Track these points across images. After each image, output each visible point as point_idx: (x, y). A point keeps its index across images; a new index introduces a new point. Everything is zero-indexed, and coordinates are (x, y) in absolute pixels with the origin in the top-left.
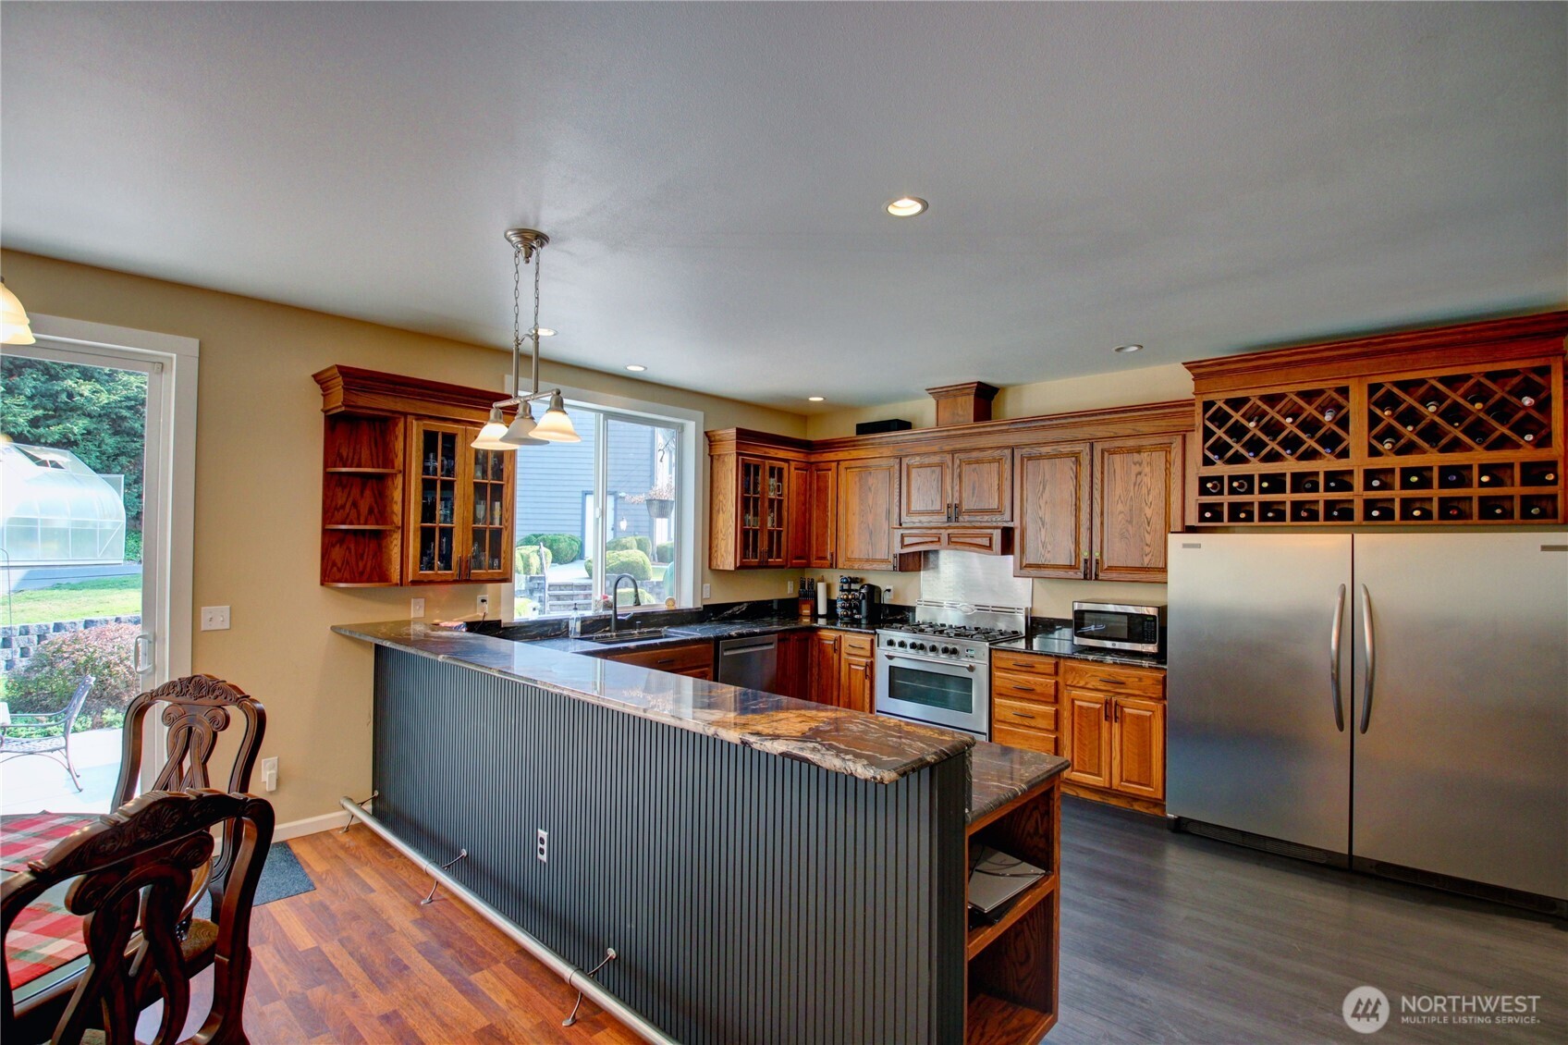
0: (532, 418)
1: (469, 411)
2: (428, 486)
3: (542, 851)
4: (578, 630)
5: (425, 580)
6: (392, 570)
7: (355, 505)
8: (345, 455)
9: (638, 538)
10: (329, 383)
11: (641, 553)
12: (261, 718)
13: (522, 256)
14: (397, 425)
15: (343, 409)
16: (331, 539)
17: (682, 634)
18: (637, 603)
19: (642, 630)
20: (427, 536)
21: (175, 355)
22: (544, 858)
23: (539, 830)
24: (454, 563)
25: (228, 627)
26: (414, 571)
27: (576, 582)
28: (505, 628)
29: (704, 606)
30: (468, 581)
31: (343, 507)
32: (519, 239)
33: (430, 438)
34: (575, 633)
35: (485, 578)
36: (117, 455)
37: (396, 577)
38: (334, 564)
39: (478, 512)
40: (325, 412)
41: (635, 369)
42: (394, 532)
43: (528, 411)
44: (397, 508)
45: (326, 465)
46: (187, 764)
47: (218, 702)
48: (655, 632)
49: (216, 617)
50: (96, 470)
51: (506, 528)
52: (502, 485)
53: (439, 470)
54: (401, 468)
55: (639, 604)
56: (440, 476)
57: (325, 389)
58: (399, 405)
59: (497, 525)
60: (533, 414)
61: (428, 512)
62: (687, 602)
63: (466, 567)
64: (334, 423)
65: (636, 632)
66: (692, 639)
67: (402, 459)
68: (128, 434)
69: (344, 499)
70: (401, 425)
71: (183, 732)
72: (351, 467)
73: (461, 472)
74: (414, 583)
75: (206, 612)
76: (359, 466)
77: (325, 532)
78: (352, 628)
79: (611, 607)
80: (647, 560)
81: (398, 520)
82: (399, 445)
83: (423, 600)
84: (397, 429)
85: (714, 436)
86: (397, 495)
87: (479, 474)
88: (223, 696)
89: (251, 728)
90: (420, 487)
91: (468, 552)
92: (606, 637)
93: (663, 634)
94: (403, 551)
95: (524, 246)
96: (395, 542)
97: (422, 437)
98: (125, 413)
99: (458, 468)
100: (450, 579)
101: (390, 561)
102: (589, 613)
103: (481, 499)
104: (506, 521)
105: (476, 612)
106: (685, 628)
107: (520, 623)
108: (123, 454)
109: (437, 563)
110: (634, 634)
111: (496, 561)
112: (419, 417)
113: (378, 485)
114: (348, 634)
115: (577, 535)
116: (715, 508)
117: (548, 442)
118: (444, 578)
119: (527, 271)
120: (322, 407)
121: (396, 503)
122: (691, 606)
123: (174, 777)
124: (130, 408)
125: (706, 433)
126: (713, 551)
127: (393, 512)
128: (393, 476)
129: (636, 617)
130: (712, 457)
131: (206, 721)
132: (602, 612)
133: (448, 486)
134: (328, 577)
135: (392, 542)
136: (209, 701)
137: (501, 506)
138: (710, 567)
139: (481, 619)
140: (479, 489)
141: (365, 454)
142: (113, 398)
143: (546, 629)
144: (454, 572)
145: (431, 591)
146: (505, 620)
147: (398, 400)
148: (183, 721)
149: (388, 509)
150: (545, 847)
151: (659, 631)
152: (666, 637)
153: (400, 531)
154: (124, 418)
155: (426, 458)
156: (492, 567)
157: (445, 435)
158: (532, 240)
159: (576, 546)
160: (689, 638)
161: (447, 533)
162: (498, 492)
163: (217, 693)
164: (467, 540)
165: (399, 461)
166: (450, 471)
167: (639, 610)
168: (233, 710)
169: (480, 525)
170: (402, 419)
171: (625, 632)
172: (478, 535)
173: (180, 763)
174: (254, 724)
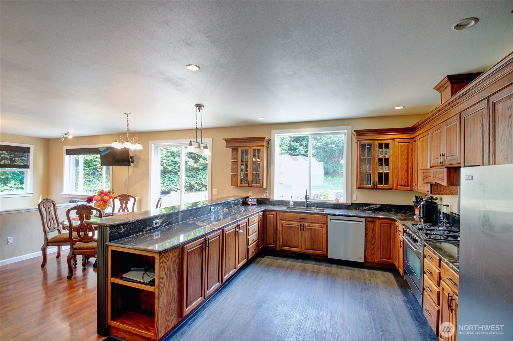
5: (242, 186)
8: (235, 157)
16: (232, 176)
19: (317, 208)
25: (216, 193)
26: (239, 184)
28: (272, 201)
29: (352, 203)
30: (251, 187)
35: (255, 186)
48: (322, 209)
50: (319, 161)
51: (261, 173)
52: (260, 162)
54: (237, 159)
56: (244, 161)
58: (236, 145)
59: (258, 172)
62: (343, 200)
63: (251, 183)
64: (233, 150)
73: (250, 159)
75: (213, 190)
87: (254, 159)
90: (240, 164)
91: (251, 180)
94: (238, 179)
97: (241, 152)
105: (264, 195)
107: (276, 200)
109: (245, 182)
112: (241, 147)
118: (246, 186)
119: (199, 113)
122: (345, 202)
134: (232, 184)
137: (260, 167)
139: (265, 198)
140: (254, 163)
143: (283, 203)
144: (248, 184)
146: (271, 199)
156: (257, 183)
161: (247, 175)
164: (251, 176)
169: (254, 173)
170: (238, 148)
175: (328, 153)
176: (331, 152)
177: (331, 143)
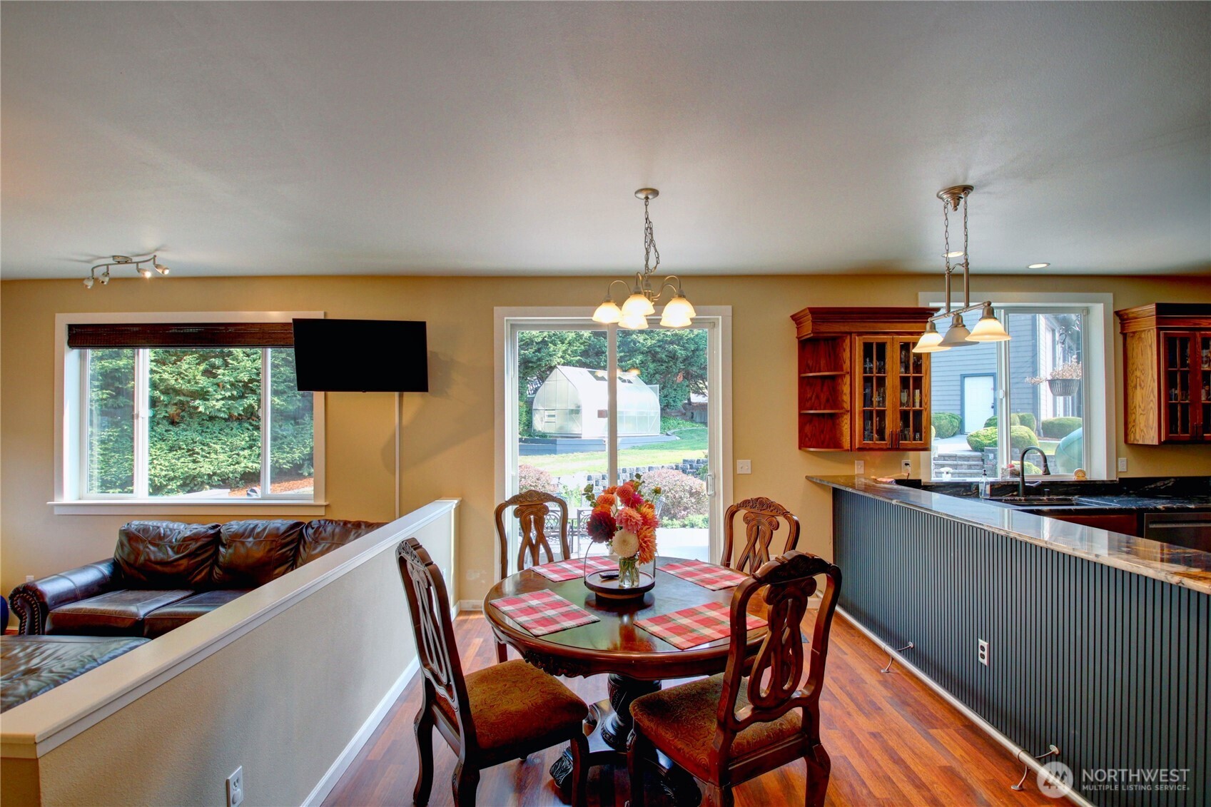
0: (964, 326)
1: (895, 324)
2: (867, 380)
3: (983, 656)
4: (988, 492)
5: (868, 447)
6: (844, 440)
7: (818, 397)
8: (811, 364)
9: (1021, 414)
10: (802, 320)
11: (1026, 429)
12: (797, 524)
13: (950, 207)
14: (844, 341)
15: (812, 335)
16: (804, 420)
17: (1097, 504)
18: (1047, 472)
19: (1051, 497)
20: (867, 416)
21: (720, 317)
22: (985, 661)
23: (980, 640)
24: (887, 436)
25: (750, 472)
26: (860, 441)
27: (959, 454)
28: (925, 486)
29: (1120, 479)
30: (898, 449)
31: (811, 398)
32: (949, 196)
33: (867, 348)
34: (985, 494)
35: (910, 447)
36: (655, 374)
37: (847, 445)
38: (806, 436)
39: (902, 398)
40: (798, 338)
41: (1037, 267)
42: (844, 414)
43: (960, 321)
44: (846, 398)
45: (800, 372)
46: (758, 546)
47: (772, 514)
48: (1066, 500)
49: (744, 466)
50: (647, 383)
51: (926, 409)
52: (921, 378)
53: (874, 369)
54: (849, 370)
55: (1049, 474)
56: (875, 374)
57: (797, 324)
58: (846, 328)
59: (917, 407)
60: (964, 323)
61: (867, 400)
62: (1099, 471)
63: (896, 439)
64: (804, 345)
65: (1045, 498)
66: (1110, 509)
67: (849, 364)
68: (659, 362)
69: (811, 393)
70: (848, 341)
71: (755, 528)
72: (815, 372)
73: (890, 370)
74: (860, 449)
75: (739, 462)
76: (819, 371)
77: (801, 415)
78: (822, 478)
79: (1018, 475)
80: (1033, 435)
81: (847, 406)
82: (847, 355)
83: (863, 462)
84: (844, 344)
85: (1127, 314)
86: (846, 389)
87: (903, 370)
88: (776, 511)
89: (792, 530)
90: (862, 383)
91: (897, 428)
92: (1014, 500)
93: (1074, 502)
94: (851, 427)
95: (953, 199)
96: (845, 421)
97: (862, 347)
98: (658, 349)
99: (888, 367)
100: (885, 447)
101: (842, 434)
102: (999, 478)
103: (904, 388)
104: (926, 404)
105: (901, 472)
106: (1099, 499)
107: (936, 483)
108: (657, 373)
109: (875, 436)
110: (1043, 500)
111: (918, 436)
112: (860, 334)
113: (833, 382)
114: (818, 482)
115: (957, 413)
116: (1131, 384)
117: (978, 343)
118: (881, 446)
119: (956, 218)
120: (796, 335)
121: (845, 394)
122: (1104, 477)
123: (751, 554)
124: (659, 346)
125: (1117, 313)
126: (1130, 426)
127: (843, 401)
128: (842, 376)
129: (1044, 485)
130: (1125, 336)
131: (767, 524)
132: (1009, 479)
133: (881, 382)
134: (803, 444)
135: (843, 421)
136: (767, 512)
137: (921, 392)
138: (1126, 441)
139: (906, 478)
140: (904, 382)
141: (823, 362)
142: (654, 342)
143: (958, 489)
144: (887, 442)
145: (869, 456)
146: (924, 480)
147: (846, 324)
148: (754, 522)
149: (840, 399)
150: (986, 653)
151: (1070, 500)
152: (1077, 505)
153: (849, 414)
154: (657, 353)
155: (865, 362)
156: (914, 439)
157: (877, 344)
158: (959, 192)
159: (956, 423)
160: (1107, 507)
161: (881, 414)
162: (918, 383)
163: (772, 508)
164: (896, 419)
165: (847, 366)
166: (881, 369)
167: (1048, 478)
168: (781, 519)
169: (905, 408)
170: (849, 337)
171: (1031, 497)
172: (904, 416)
173: (754, 546)
174: (794, 529)
175: (662, 365)
176: (669, 362)
177: (672, 343)
